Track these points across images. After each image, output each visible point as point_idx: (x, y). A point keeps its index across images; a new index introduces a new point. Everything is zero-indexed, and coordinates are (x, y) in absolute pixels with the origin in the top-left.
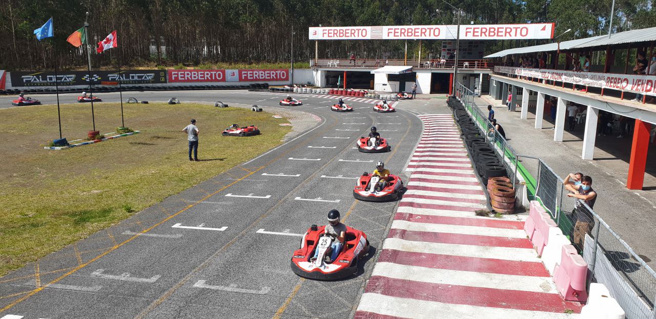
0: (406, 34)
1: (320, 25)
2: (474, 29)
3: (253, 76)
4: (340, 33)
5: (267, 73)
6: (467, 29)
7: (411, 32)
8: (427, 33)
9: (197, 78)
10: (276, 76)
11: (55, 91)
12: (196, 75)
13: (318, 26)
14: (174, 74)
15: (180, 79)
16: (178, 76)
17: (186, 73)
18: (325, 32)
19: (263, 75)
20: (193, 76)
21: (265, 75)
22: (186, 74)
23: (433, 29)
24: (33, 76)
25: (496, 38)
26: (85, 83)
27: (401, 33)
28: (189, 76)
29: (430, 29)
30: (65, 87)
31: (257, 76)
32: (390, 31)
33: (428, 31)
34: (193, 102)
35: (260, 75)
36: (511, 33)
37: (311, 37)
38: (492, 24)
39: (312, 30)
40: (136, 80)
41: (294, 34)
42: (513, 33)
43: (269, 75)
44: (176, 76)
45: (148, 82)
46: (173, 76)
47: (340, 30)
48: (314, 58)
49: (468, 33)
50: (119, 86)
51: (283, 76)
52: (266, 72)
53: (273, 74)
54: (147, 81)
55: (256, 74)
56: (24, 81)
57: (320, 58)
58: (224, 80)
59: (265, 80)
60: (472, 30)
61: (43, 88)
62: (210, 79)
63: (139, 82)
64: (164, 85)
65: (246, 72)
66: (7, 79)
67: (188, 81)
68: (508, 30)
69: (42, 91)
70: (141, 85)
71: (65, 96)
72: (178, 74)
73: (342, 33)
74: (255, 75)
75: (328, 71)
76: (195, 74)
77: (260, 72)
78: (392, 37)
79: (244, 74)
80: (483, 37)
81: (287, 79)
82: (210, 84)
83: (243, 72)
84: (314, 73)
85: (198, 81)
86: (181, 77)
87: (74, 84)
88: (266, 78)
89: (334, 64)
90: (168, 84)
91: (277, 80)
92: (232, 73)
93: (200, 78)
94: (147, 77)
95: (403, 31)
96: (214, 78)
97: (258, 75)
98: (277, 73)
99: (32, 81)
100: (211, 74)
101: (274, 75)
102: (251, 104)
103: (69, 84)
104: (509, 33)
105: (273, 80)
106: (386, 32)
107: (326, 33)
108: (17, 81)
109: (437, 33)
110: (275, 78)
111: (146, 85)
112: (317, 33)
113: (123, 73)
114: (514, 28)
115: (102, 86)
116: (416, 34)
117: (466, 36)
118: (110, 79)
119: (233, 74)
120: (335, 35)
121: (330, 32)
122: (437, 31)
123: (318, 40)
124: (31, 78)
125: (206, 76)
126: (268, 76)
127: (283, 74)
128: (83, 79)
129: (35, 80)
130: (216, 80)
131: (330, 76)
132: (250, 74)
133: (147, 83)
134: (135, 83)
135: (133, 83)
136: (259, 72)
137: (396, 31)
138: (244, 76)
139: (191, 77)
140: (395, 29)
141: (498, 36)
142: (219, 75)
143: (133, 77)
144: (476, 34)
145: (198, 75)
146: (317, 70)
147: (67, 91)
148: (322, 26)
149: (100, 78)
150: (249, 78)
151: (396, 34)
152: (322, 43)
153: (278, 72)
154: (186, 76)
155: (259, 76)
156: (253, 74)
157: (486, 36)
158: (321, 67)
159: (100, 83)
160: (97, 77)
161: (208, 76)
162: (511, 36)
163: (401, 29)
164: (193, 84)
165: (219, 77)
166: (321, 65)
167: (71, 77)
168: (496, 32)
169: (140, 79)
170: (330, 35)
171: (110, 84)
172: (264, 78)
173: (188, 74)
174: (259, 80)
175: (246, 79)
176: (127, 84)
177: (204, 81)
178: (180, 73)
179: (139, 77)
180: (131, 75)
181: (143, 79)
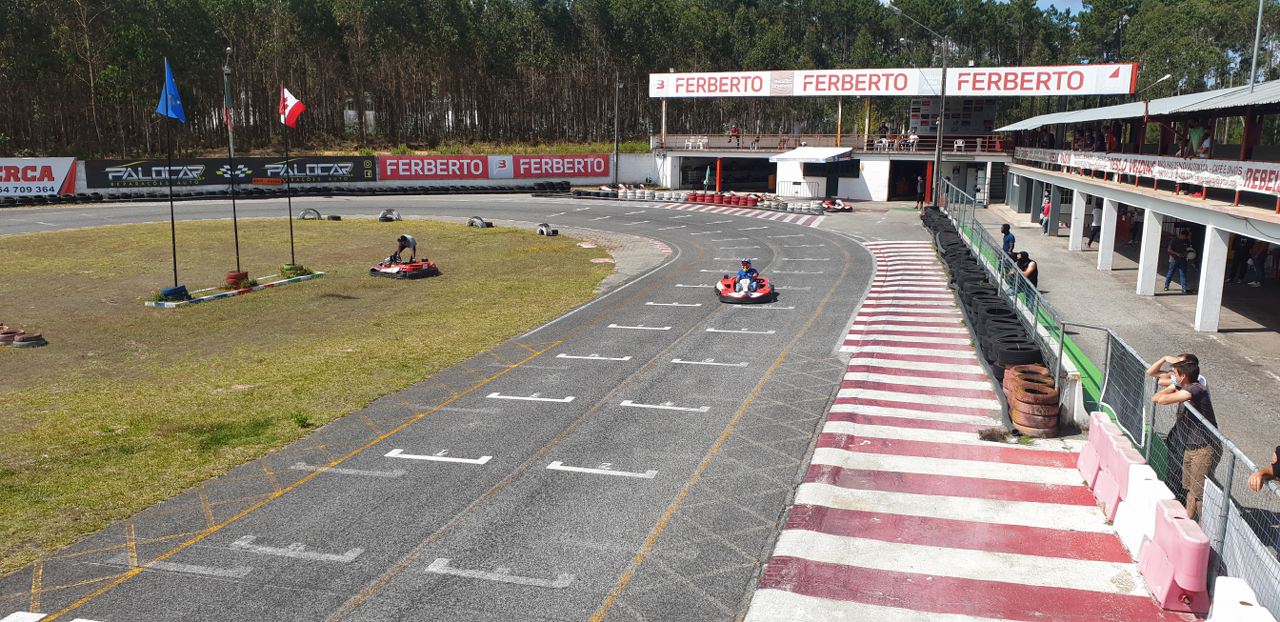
0: (840, 85)
1: (672, 70)
2: (975, 75)
3: (540, 169)
4: (710, 85)
5: (568, 163)
6: (961, 75)
7: (850, 82)
8: (882, 84)
9: (434, 171)
10: (585, 167)
11: (166, 196)
12: (432, 167)
13: (669, 72)
14: (391, 164)
15: (401, 173)
16: (398, 168)
17: (413, 161)
18: (680, 82)
19: (560, 166)
20: (426, 167)
21: (563, 165)
22: (413, 164)
23: (892, 75)
24: (127, 167)
25: (1018, 92)
26: (221, 180)
27: (830, 83)
28: (418, 168)
29: (888, 76)
30: (184, 189)
31: (548, 167)
32: (808, 80)
33: (884, 79)
34: (426, 217)
35: (555, 166)
36: (1049, 84)
37: (654, 93)
38: (1010, 65)
39: (655, 79)
40: (318, 176)
41: (621, 86)
42: (1053, 83)
43: (571, 166)
44: (395, 167)
45: (341, 179)
46: (389, 168)
47: (710, 79)
48: (659, 132)
49: (963, 84)
50: (285, 187)
51: (599, 168)
52: (566, 160)
53: (579, 163)
54: (338, 177)
55: (547, 163)
56: (110, 177)
57: (670, 131)
58: (485, 175)
59: (563, 174)
60: (970, 78)
61: (145, 190)
62: (458, 173)
63: (324, 179)
64: (371, 184)
65: (527, 161)
66: (79, 174)
67: (417, 177)
68: (1044, 78)
69: (142, 196)
70: (326, 184)
71: (184, 206)
72: (397, 165)
73: (715, 85)
74: (544, 167)
75: (685, 158)
76: (430, 164)
77: (555, 160)
78: (811, 91)
79: (524, 163)
80: (994, 92)
81: (606, 173)
82: (457, 183)
83: (522, 161)
84: (659, 161)
85: (436, 177)
87: (201, 183)
88: (566, 171)
89: (697, 145)
90: (379, 184)
91: (586, 175)
92: (500, 162)
93: (439, 173)
94: (339, 169)
95: (834, 80)
96: (466, 173)
97: (550, 165)
98: (586, 163)
99: (124, 177)
100: (462, 165)
101: (581, 167)
102: (535, 221)
103: (191, 182)
104: (1045, 83)
105: (579, 174)
106: (799, 83)
107: (682, 85)
108: (96, 178)
109: (900, 84)
110: (583, 171)
111: (338, 184)
112: (665, 85)
113: (293, 163)
114: (1054, 73)
115: (254, 186)
116: (860, 86)
117: (959, 88)
118: (269, 174)
119: (504, 165)
120: (700, 88)
121: (690, 82)
122: (901, 80)
123: (667, 99)
124: (122, 171)
125: (451, 168)
126: (569, 168)
127: (599, 163)
128: (218, 173)
129: (130, 175)
130: (470, 176)
131: (690, 167)
132: (535, 163)
133: (338, 181)
134: (317, 181)
135: (312, 181)
136: (552, 160)
137: (821, 79)
138: (525, 169)
139: (422, 169)
140: (818, 77)
141: (1022, 88)
142: (476, 167)
143: (312, 170)
144: (978, 85)
145: (436, 167)
146: (665, 156)
147: (188, 197)
148: (675, 72)
149: (250, 172)
150: (533, 171)
151: (820, 86)
152: (674, 103)
153: (589, 160)
154: (413, 168)
155: (552, 168)
156: (540, 163)
157: (999, 88)
158: (671, 149)
159: (251, 182)
160: (244, 170)
161: (456, 168)
162: (1048, 88)
163: (831, 77)
164: (427, 183)
165: (477, 169)
166: (673, 145)
167: (197, 170)
168: (1019, 81)
169: (326, 174)
170: (690, 88)
171: (271, 183)
172: (561, 171)
173: (417, 164)
174: (553, 175)
175: (528, 174)
176: (301, 182)
177: (447, 177)
178: (401, 162)
179: (323, 169)
180: (308, 165)
181: (331, 172)
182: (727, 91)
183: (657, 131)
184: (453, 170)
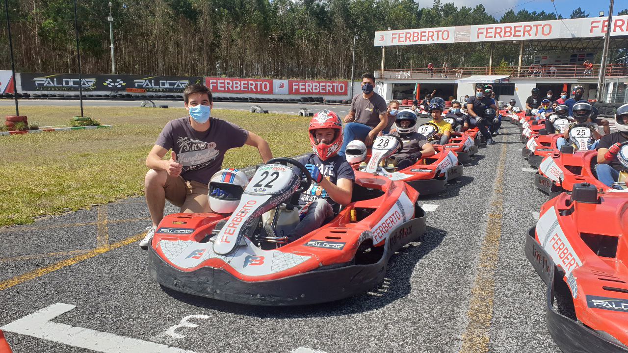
1: (389, 28)
3: (305, 89)
5: (322, 86)
9: (239, 89)
10: (333, 89)
12: (238, 85)
13: (387, 30)
18: (394, 36)
19: (317, 87)
20: (235, 85)
21: (319, 87)
22: (226, 83)
26: (106, 88)
28: (230, 86)
31: (310, 88)
35: (314, 88)
37: (377, 43)
39: (378, 35)
40: (167, 88)
41: (357, 38)
43: (324, 87)
44: (215, 85)
46: (211, 85)
47: (414, 33)
50: (145, 94)
51: (341, 89)
52: (321, 84)
53: (329, 86)
54: (179, 89)
55: (309, 86)
56: (37, 84)
57: (386, 68)
58: (271, 92)
59: (319, 93)
62: (254, 90)
63: (171, 90)
65: (298, 84)
67: (229, 91)
69: (55, 96)
70: (172, 94)
72: (217, 83)
73: (417, 36)
74: (307, 88)
75: (396, 85)
76: (237, 83)
77: (314, 84)
79: (295, 85)
81: (345, 93)
82: (254, 96)
83: (294, 84)
84: (380, 85)
85: (240, 92)
86: (221, 87)
88: (321, 91)
89: (404, 76)
91: (333, 94)
93: (242, 89)
94: (180, 85)
98: (334, 86)
99: (45, 84)
100: (257, 85)
101: (330, 88)
103: (88, 89)
105: (329, 93)
107: (396, 38)
108: (28, 84)
110: (331, 91)
112: (384, 38)
113: (151, 79)
115: (126, 93)
118: (136, 86)
119: (282, 86)
120: (408, 39)
121: (401, 35)
123: (386, 47)
124: (44, 80)
125: (250, 86)
126: (323, 89)
127: (341, 87)
128: (105, 84)
129: (49, 83)
130: (262, 92)
131: (399, 91)
132: (302, 85)
133: (178, 91)
134: (166, 92)
135: (163, 91)
136: (313, 86)
139: (232, 87)
142: (266, 86)
143: (163, 84)
145: (240, 85)
146: (383, 83)
148: (391, 30)
149: (125, 84)
152: (390, 50)
153: (335, 85)
154: (227, 86)
155: (312, 89)
156: (305, 85)
158: (387, 79)
159: (124, 90)
160: (121, 82)
161: (253, 87)
165: (266, 88)
166: (388, 76)
167: (91, 81)
169: (172, 87)
170: (401, 40)
171: (136, 91)
172: (318, 91)
173: (229, 83)
174: (313, 93)
175: (297, 92)
176: (156, 92)
177: (248, 92)
178: (219, 81)
179: (170, 84)
180: (161, 81)
181: (175, 86)
182: (425, 40)
183: (379, 68)
184: (251, 88)
